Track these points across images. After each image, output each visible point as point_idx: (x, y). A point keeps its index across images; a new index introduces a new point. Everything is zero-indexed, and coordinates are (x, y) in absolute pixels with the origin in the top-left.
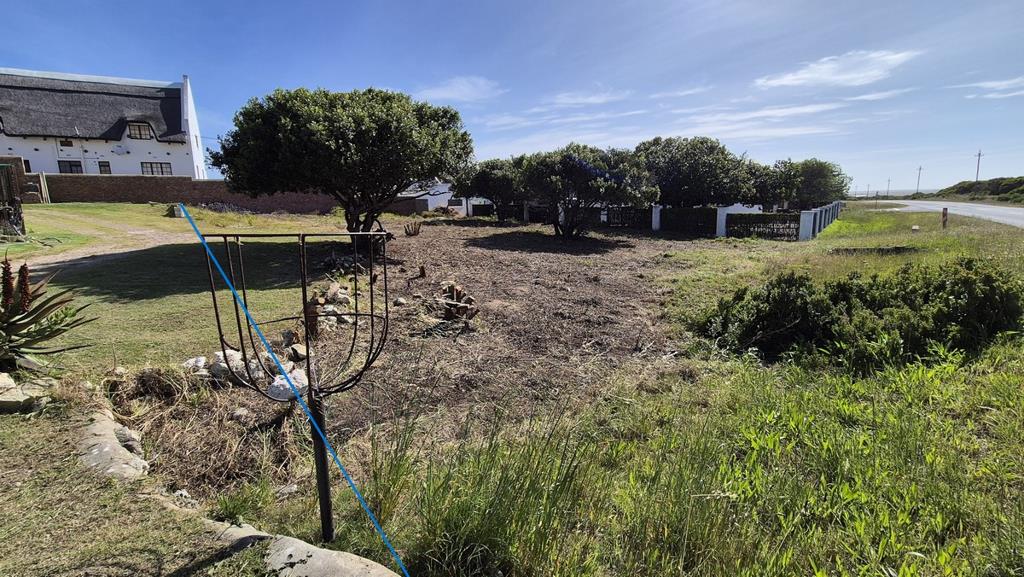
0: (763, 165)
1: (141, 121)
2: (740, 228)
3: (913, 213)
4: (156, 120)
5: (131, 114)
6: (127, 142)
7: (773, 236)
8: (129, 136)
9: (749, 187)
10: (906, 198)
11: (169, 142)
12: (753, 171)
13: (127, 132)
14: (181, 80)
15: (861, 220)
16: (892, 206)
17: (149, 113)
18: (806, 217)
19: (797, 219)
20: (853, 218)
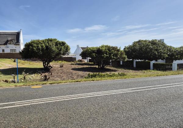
1: (11, 40)
4: (14, 40)
5: (9, 39)
6: (8, 45)
8: (9, 44)
11: (16, 45)
13: (8, 43)
14: (20, 30)
17: (13, 38)
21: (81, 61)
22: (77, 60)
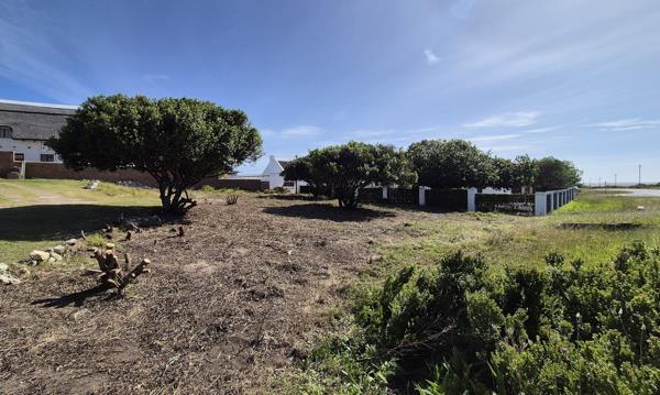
0: (506, 159)
2: (485, 205)
3: (638, 197)
7: (513, 212)
9: (495, 175)
10: (631, 187)
12: (497, 163)
15: (592, 202)
16: (619, 192)
18: (541, 198)
19: (532, 199)
20: (587, 200)
21: (281, 190)
22: (271, 187)
